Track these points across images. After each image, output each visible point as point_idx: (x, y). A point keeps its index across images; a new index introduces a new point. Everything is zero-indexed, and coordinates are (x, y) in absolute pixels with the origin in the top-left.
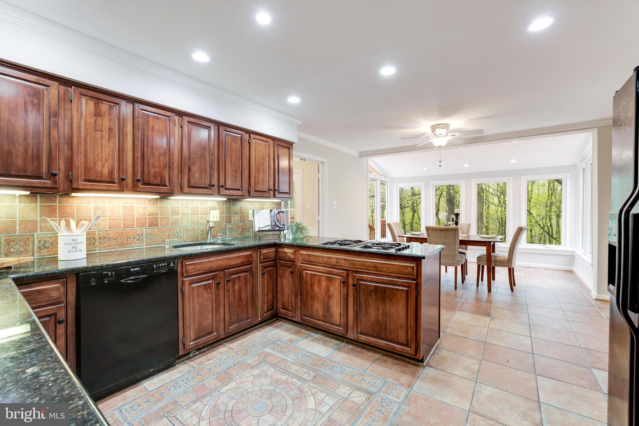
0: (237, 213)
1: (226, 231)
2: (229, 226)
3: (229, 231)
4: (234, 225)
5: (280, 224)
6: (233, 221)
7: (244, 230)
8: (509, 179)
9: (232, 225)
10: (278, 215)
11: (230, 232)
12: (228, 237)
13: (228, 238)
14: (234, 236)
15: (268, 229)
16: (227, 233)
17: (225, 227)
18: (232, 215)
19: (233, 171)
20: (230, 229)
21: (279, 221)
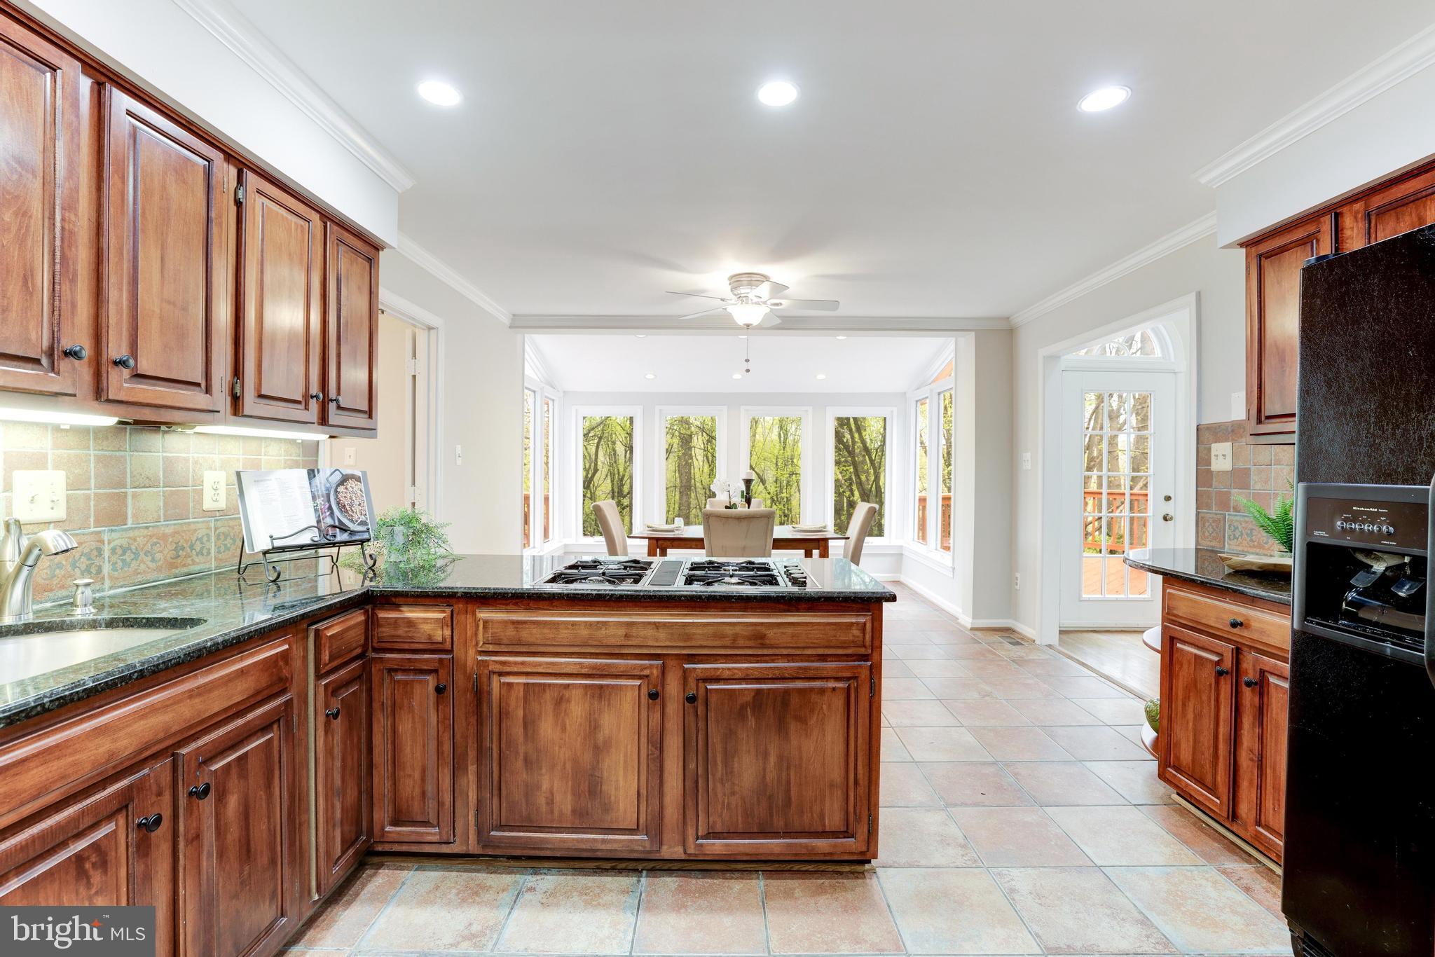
0: (151, 483)
1: (98, 562)
2: (113, 538)
3: (114, 559)
4: (136, 533)
5: (352, 521)
6: (134, 515)
7: (183, 549)
8: (807, 411)
9: (131, 534)
10: (341, 489)
11: (120, 564)
12: (107, 583)
13: (111, 588)
14: (140, 578)
15: (309, 542)
16: (106, 569)
17: (94, 545)
18: (130, 491)
19: (169, 302)
20: (119, 551)
21: (346, 511)
